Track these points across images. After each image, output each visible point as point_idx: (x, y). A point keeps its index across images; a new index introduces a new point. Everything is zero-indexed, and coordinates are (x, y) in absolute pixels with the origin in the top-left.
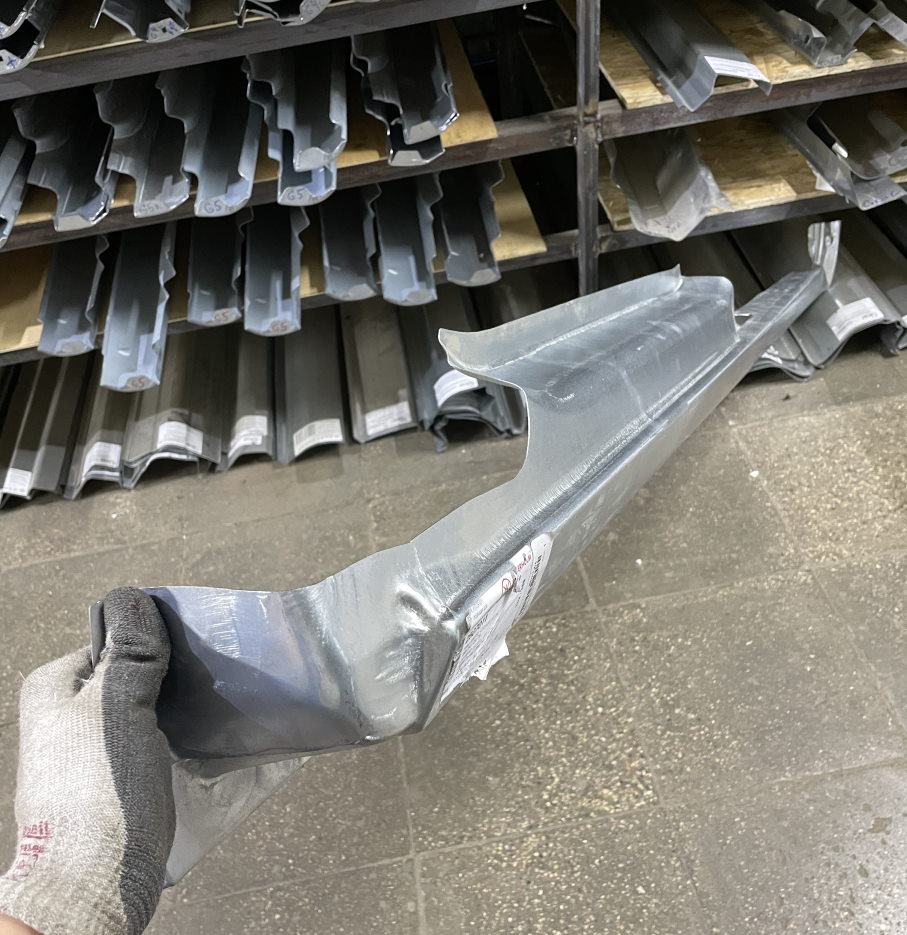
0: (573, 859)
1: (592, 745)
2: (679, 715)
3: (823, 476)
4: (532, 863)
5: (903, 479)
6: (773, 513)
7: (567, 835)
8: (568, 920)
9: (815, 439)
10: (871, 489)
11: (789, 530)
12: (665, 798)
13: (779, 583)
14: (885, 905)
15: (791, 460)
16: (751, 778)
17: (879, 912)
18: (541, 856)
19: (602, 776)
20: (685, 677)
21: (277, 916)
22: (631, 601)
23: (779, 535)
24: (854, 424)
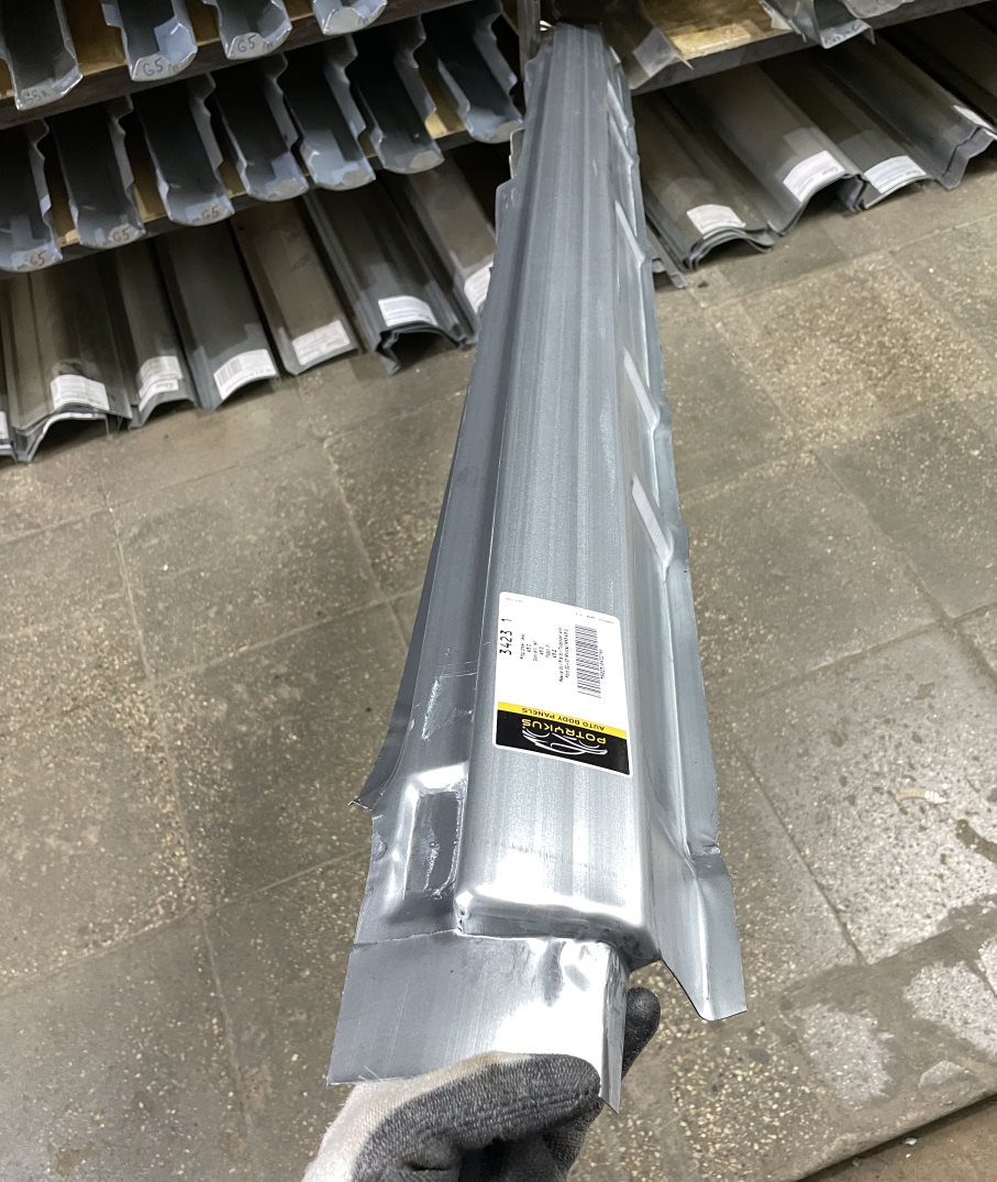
2: (710, 618)
3: (807, 351)
5: (887, 344)
6: (764, 396)
9: (791, 310)
10: (857, 359)
11: (783, 411)
13: (784, 469)
14: (943, 766)
15: (772, 338)
17: (938, 774)
20: (708, 579)
21: (335, 896)
23: (775, 419)
24: (828, 291)
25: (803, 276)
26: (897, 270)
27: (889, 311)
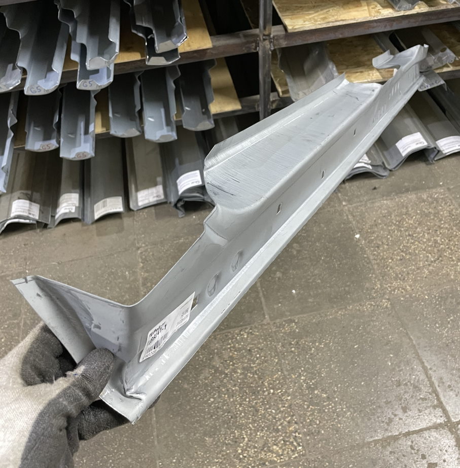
1: (267, 415)
2: (317, 394)
3: (395, 238)
6: (368, 261)
9: (390, 214)
11: (377, 272)
12: (310, 452)
13: (372, 307)
19: (272, 437)
20: (320, 369)
22: (289, 317)
24: (411, 206)
25: (400, 195)
26: (450, 199)
27: (443, 222)
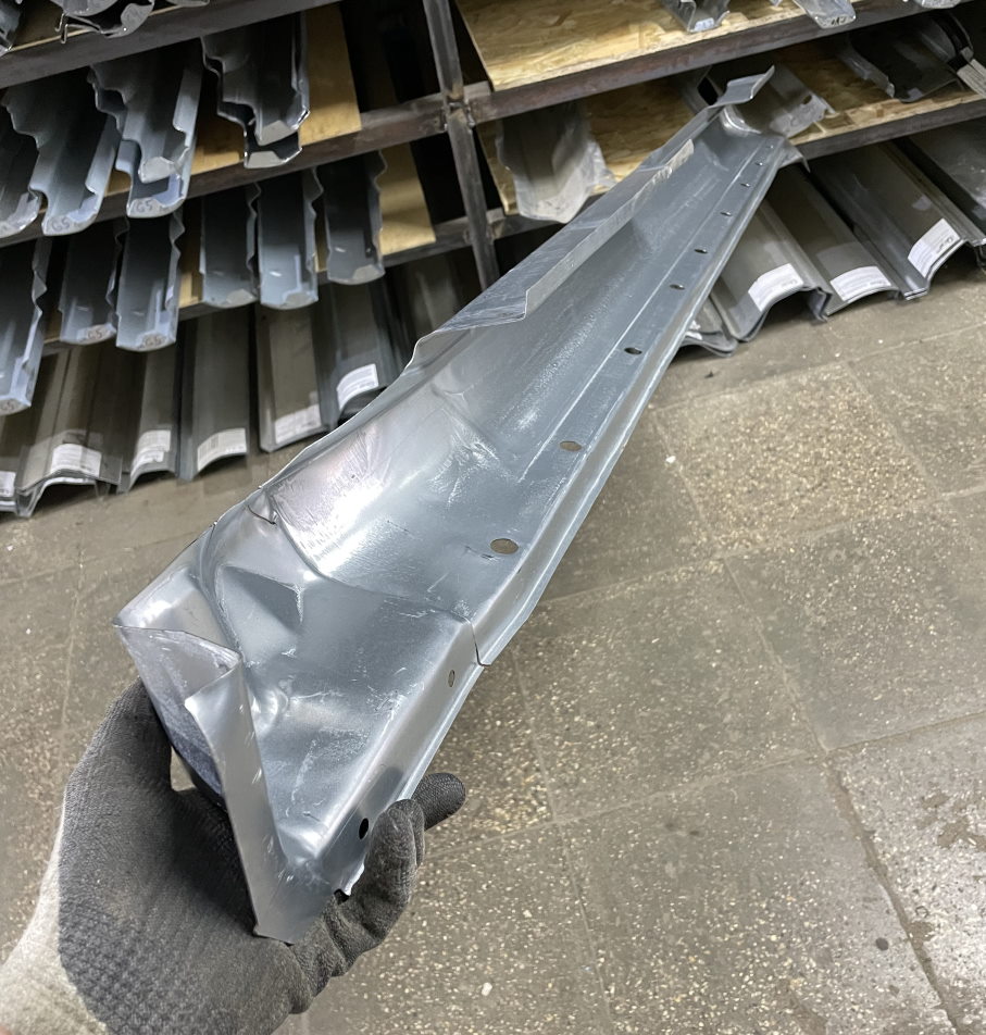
0: (460, 886)
1: (488, 761)
2: (579, 723)
3: (741, 458)
4: (417, 894)
5: (824, 455)
6: (687, 500)
7: (455, 860)
8: (451, 951)
9: (735, 416)
10: (791, 468)
11: (703, 516)
12: (559, 813)
13: (690, 575)
15: (709, 443)
16: (647, 786)
18: (427, 884)
19: (496, 794)
20: (588, 682)
23: (693, 524)
24: (777, 399)
25: (756, 383)
26: (853, 382)
27: (834, 422)
